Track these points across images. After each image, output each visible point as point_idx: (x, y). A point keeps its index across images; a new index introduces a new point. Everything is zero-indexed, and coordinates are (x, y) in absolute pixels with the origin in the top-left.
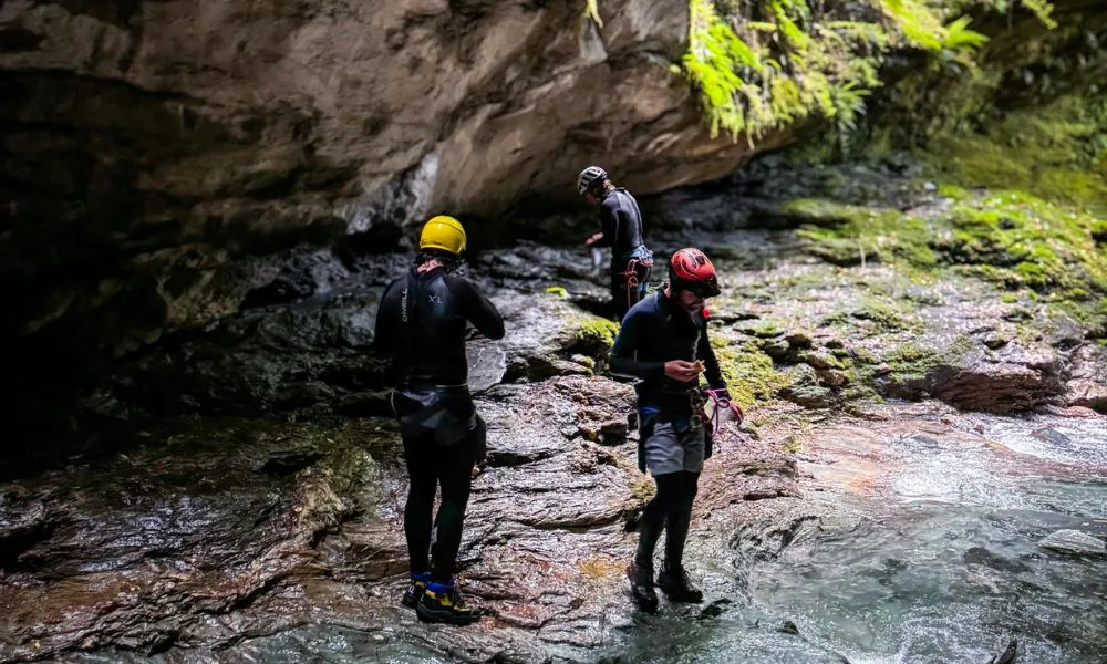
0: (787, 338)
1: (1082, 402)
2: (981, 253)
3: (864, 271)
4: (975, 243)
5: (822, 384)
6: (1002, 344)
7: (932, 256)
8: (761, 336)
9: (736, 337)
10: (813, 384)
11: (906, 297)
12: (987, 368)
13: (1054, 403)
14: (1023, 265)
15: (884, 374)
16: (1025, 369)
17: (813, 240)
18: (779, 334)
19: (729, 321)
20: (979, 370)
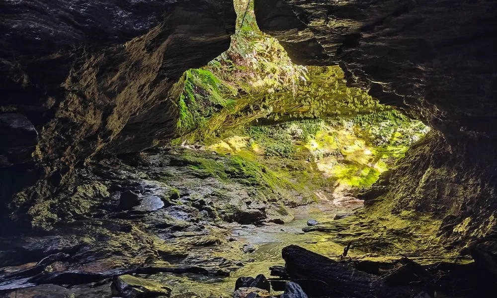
0: (199, 201)
1: (271, 221)
2: (239, 174)
3: (209, 180)
4: (237, 171)
5: (210, 217)
6: (250, 202)
7: (226, 175)
8: (192, 201)
9: (184, 201)
10: (207, 217)
11: (223, 188)
12: (248, 211)
13: (265, 222)
14: (249, 178)
15: (223, 213)
16: (258, 210)
17: (192, 169)
18: (197, 200)
19: (181, 196)
20: (246, 211)
